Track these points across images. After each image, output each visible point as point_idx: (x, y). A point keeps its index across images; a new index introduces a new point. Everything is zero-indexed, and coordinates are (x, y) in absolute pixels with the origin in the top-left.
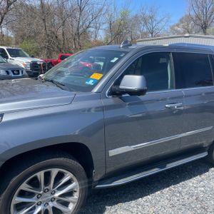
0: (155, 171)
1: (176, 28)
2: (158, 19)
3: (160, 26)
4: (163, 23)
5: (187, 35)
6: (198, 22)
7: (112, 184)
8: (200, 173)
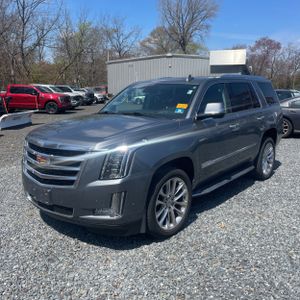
0: (226, 182)
1: (147, 44)
2: (126, 33)
3: (129, 41)
4: (132, 38)
5: (169, 54)
6: (175, 37)
7: (203, 193)
8: (250, 185)
